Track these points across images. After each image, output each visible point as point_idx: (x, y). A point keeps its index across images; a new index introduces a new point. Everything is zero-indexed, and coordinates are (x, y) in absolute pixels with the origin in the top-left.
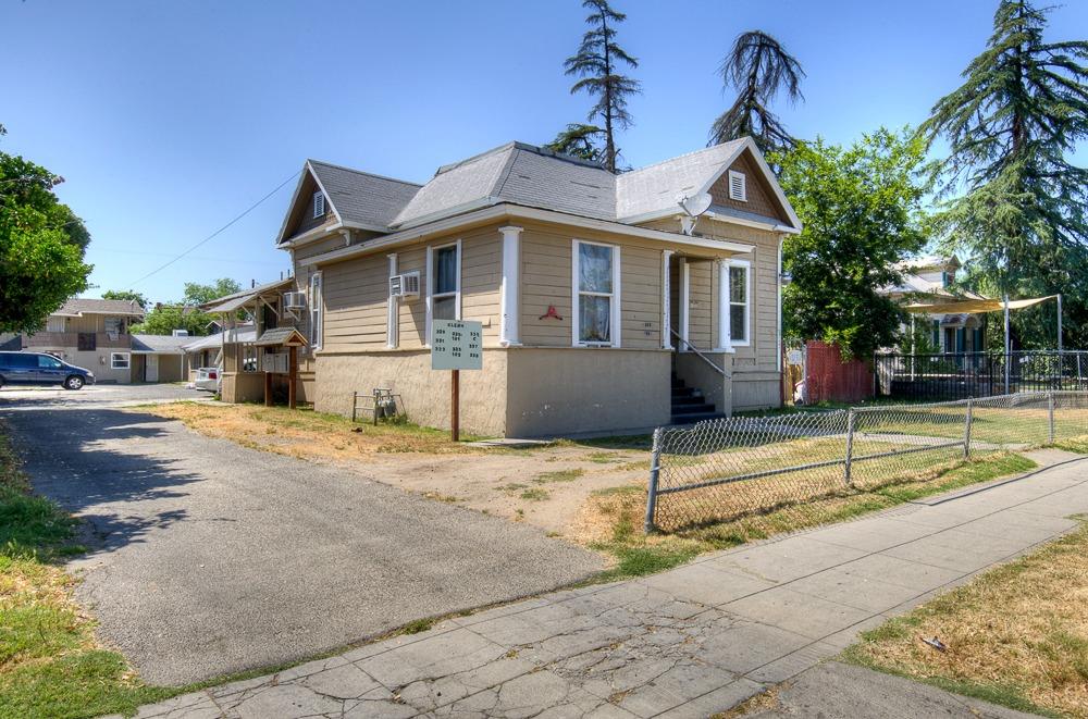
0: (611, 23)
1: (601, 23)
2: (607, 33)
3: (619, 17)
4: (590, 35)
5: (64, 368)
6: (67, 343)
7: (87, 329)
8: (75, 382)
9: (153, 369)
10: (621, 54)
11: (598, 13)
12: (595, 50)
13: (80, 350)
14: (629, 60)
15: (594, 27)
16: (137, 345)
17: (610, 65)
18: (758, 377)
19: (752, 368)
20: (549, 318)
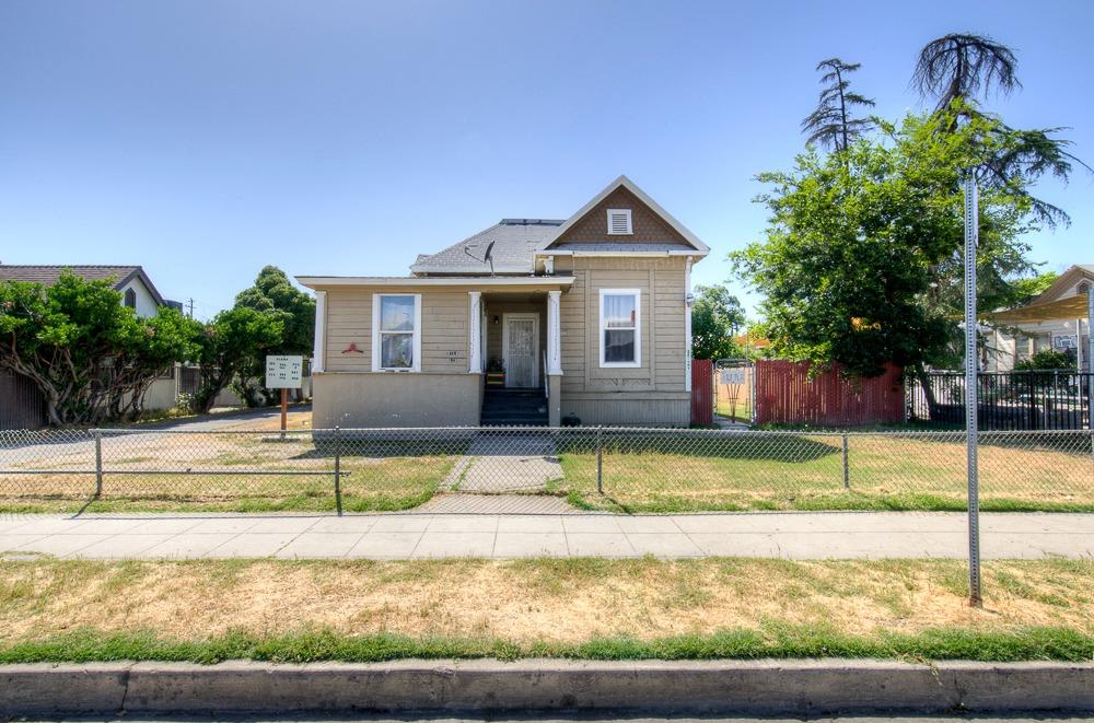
0: (845, 76)
1: (836, 79)
2: (843, 85)
3: (851, 68)
4: (825, 93)
10: (857, 99)
11: (833, 70)
12: (831, 104)
14: (866, 102)
15: (830, 84)
17: (846, 113)
18: (654, 396)
19: (645, 387)
20: (353, 354)
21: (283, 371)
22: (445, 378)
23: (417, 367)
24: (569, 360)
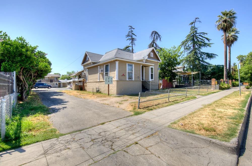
0: (133, 30)
1: (131, 30)
2: (132, 31)
4: (129, 32)
5: (48, 85)
6: (48, 81)
7: (51, 79)
8: (49, 87)
9: (62, 85)
11: (130, 28)
12: (130, 34)
13: (50, 82)
14: (135, 35)
16: (59, 81)
17: (132, 36)
18: (155, 85)
19: (154, 83)
20: (123, 76)
21: (109, 80)
22: (138, 81)
23: (133, 79)
24: (146, 79)
